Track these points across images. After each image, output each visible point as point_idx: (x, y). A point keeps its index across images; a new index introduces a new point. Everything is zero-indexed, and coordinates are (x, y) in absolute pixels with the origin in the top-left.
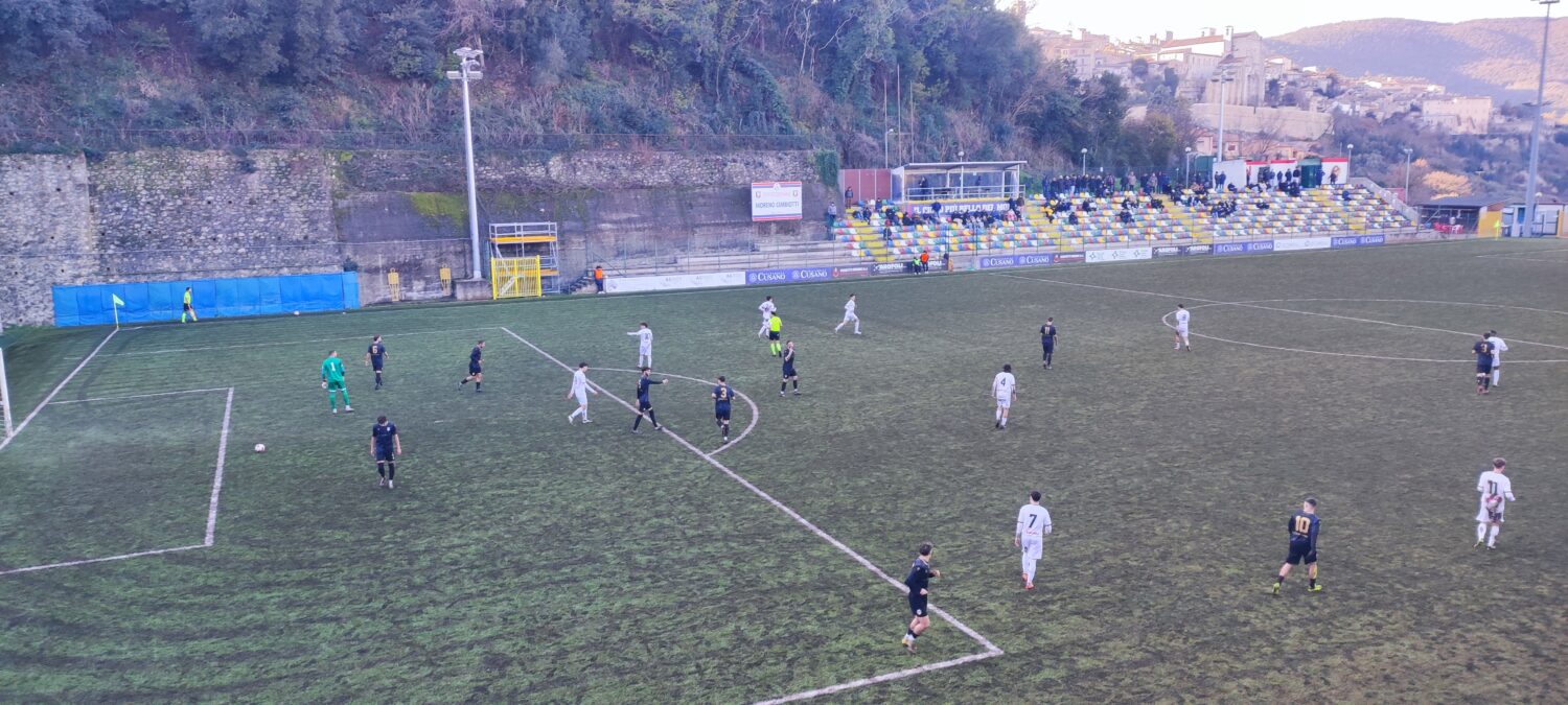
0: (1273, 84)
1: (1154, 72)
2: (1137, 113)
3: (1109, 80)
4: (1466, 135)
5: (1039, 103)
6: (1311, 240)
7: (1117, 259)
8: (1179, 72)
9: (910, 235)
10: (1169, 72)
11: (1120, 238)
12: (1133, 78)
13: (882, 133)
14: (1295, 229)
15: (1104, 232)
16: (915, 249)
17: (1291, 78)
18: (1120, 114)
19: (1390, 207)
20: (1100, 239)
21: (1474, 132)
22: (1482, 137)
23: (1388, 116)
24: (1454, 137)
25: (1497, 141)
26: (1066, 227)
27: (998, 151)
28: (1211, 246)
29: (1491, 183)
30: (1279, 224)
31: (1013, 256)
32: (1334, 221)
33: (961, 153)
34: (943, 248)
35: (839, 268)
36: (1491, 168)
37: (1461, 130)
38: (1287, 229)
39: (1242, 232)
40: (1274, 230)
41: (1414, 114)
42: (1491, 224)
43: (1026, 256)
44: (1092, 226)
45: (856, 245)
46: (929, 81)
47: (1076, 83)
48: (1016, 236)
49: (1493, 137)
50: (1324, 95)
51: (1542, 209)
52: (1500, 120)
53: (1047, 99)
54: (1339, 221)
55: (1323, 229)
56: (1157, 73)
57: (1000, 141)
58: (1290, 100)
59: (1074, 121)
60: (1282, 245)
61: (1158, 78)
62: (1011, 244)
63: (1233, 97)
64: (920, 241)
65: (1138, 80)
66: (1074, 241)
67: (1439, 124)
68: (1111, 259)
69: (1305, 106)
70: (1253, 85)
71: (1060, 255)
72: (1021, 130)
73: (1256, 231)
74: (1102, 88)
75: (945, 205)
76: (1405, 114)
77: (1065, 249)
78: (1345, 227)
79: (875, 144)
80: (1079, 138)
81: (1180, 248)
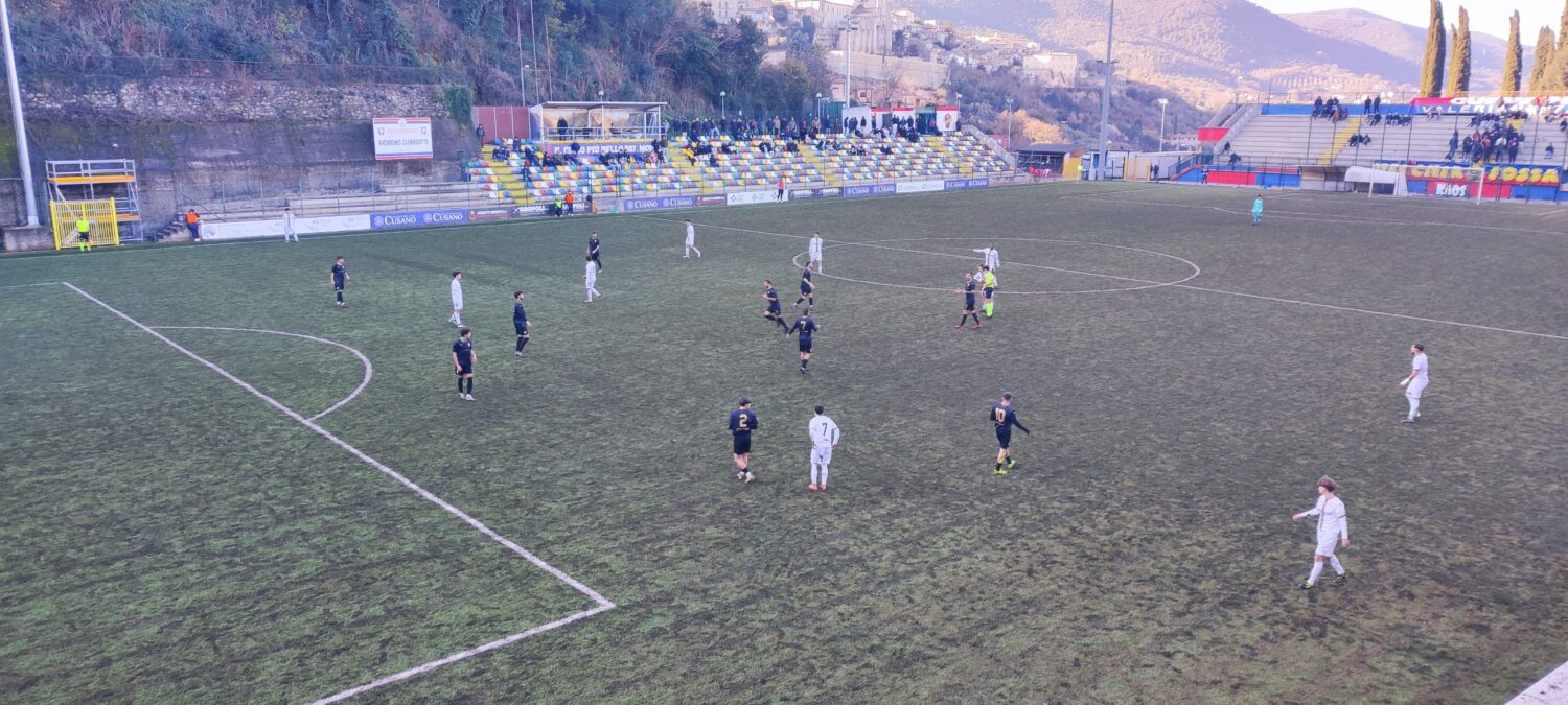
0: (899, 35)
1: (793, 18)
2: (774, 59)
3: (746, 25)
4: (1058, 88)
5: (679, 44)
6: (928, 182)
7: (756, 201)
8: (816, 19)
9: (551, 176)
10: (807, 19)
11: (759, 181)
12: (774, 24)
13: (518, 68)
14: (914, 173)
15: (743, 175)
16: (557, 191)
17: (914, 31)
18: (757, 59)
19: (993, 153)
20: (740, 182)
21: (1064, 85)
22: (1070, 90)
23: (996, 69)
24: (1048, 90)
25: (1082, 94)
26: (707, 170)
27: (639, 91)
28: (841, 188)
29: (1077, 132)
30: (900, 168)
31: (656, 199)
32: (947, 165)
33: (601, 93)
34: (585, 190)
35: (476, 211)
36: (1078, 118)
37: (1053, 83)
38: (907, 173)
39: (868, 175)
40: (896, 174)
41: (1016, 67)
42: (1073, 168)
43: (669, 198)
44: (733, 169)
45: (493, 186)
46: (566, 17)
47: (712, 25)
48: (659, 178)
49: (1079, 90)
50: (942, 47)
51: (1112, 155)
52: (1084, 75)
53: (686, 40)
54: (951, 165)
55: (938, 173)
56: (796, 20)
57: (641, 81)
58: (914, 51)
59: (713, 64)
60: (904, 188)
61: (797, 24)
62: (655, 186)
63: (864, 45)
64: (562, 183)
65: (779, 26)
66: (715, 183)
67: (1037, 78)
68: (751, 201)
69: (927, 58)
70: (882, 36)
71: (702, 197)
72: (662, 71)
73: (880, 175)
74: (739, 32)
75: (586, 145)
76: (1009, 68)
77: (707, 191)
78: (956, 171)
79: (510, 80)
80: (719, 81)
81: (813, 190)
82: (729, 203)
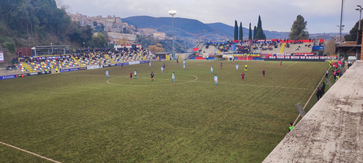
0: (125, 29)
1: (98, 25)
2: (96, 34)
3: (89, 27)
5: (71, 31)
6: (136, 62)
7: (95, 68)
8: (104, 25)
9: (39, 65)
10: (102, 25)
11: (95, 63)
12: (94, 26)
13: (28, 38)
14: (133, 60)
15: (91, 62)
16: (41, 69)
17: (128, 28)
18: (92, 34)
20: (90, 64)
21: (163, 39)
23: (147, 36)
25: (167, 41)
28: (115, 64)
31: (69, 69)
32: (140, 58)
33: (52, 44)
35: (18, 75)
37: (160, 39)
38: (131, 60)
39: (122, 61)
40: (128, 60)
41: (152, 36)
42: (168, 58)
44: (88, 61)
47: (80, 27)
48: (69, 64)
50: (135, 31)
51: (176, 54)
52: (167, 37)
53: (73, 30)
55: (138, 59)
57: (62, 41)
58: (128, 32)
59: (81, 36)
60: (130, 63)
62: (68, 66)
63: (116, 31)
64: (42, 67)
66: (84, 64)
67: (157, 38)
68: (93, 68)
69: (131, 34)
70: (120, 29)
71: (80, 68)
72: (67, 38)
73: (125, 61)
74: (87, 28)
75: (48, 57)
76: (151, 36)
77: (82, 67)
78: (142, 59)
79: (26, 41)
80: (83, 40)
81: (109, 65)
82: (88, 69)
